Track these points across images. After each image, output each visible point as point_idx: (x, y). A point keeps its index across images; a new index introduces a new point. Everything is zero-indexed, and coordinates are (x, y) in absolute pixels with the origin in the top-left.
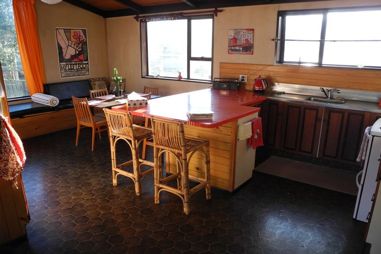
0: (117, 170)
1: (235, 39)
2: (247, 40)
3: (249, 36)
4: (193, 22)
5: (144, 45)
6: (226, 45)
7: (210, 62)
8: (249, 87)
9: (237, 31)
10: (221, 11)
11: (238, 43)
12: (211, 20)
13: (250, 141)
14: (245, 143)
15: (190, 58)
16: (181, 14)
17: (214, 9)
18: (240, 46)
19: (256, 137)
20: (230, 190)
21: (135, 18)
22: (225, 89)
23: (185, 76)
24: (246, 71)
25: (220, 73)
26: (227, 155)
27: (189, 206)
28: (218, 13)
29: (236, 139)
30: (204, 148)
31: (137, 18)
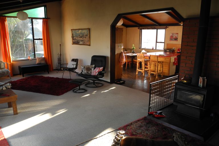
0: (138, 70)
1: (172, 36)
2: (176, 37)
3: (177, 36)
4: (158, 30)
5: (141, 37)
6: (169, 38)
7: (164, 44)
8: (176, 52)
9: (173, 34)
10: (168, 27)
11: (173, 37)
12: (164, 30)
13: (174, 63)
14: (172, 63)
15: (157, 42)
16: (155, 28)
17: (165, 27)
18: (173, 38)
19: (176, 62)
20: (168, 76)
21: (138, 28)
22: (168, 52)
23: (155, 48)
24: (175, 46)
25: (167, 47)
26: (168, 66)
27: (158, 77)
28: (167, 28)
29: (170, 62)
30: (162, 63)
31: (139, 28)
